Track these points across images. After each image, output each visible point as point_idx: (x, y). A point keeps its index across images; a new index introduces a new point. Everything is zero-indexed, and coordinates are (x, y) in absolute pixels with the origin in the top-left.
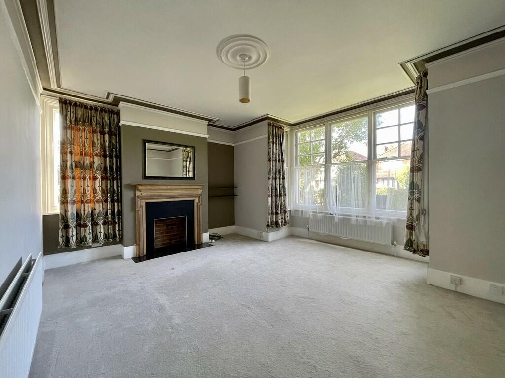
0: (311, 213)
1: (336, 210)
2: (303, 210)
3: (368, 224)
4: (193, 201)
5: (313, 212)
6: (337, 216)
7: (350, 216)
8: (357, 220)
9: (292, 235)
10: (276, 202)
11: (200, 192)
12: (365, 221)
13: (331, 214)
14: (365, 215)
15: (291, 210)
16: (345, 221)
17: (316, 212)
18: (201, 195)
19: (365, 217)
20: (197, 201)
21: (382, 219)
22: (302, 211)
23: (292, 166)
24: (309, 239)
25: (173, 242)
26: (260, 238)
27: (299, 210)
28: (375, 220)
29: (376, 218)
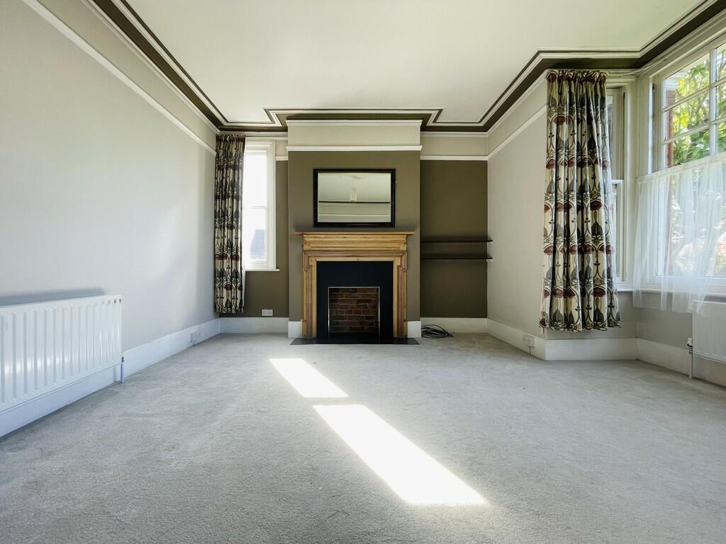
0: (701, 302)
2: (674, 291)
4: (391, 263)
9: (638, 360)
10: (567, 265)
15: (630, 293)
20: (397, 262)
22: (670, 295)
23: (638, 174)
24: (694, 378)
25: (366, 327)
26: (527, 350)
27: (659, 294)
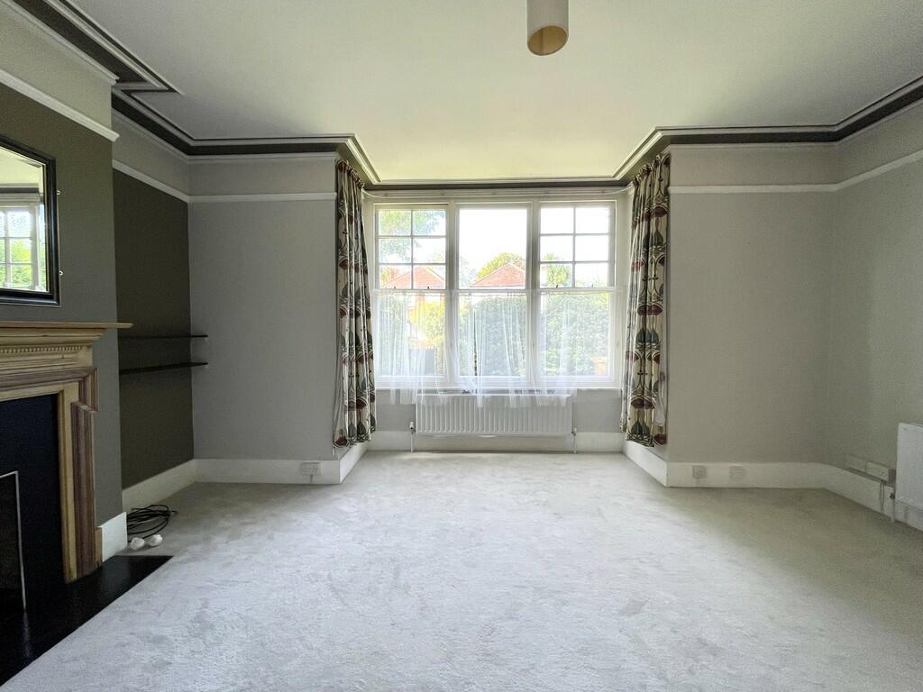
0: (422, 395)
1: (476, 383)
3: (540, 404)
5: (427, 391)
6: (479, 395)
7: (507, 391)
8: (518, 398)
11: (85, 358)
12: (533, 399)
13: (465, 392)
14: (530, 388)
16: (497, 401)
17: (435, 391)
18: (92, 371)
19: (531, 391)
21: (560, 392)
28: (548, 395)
29: (549, 391)
